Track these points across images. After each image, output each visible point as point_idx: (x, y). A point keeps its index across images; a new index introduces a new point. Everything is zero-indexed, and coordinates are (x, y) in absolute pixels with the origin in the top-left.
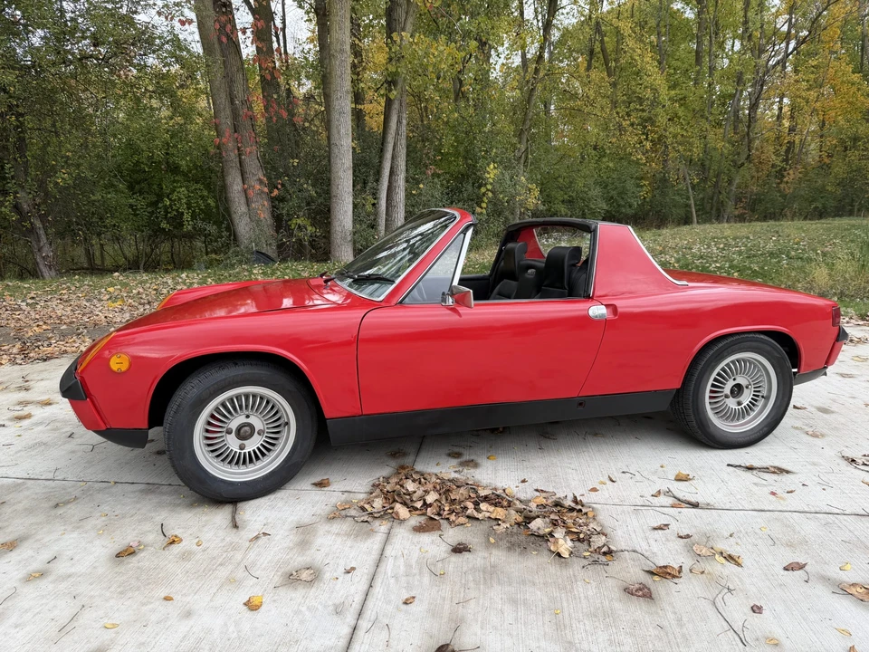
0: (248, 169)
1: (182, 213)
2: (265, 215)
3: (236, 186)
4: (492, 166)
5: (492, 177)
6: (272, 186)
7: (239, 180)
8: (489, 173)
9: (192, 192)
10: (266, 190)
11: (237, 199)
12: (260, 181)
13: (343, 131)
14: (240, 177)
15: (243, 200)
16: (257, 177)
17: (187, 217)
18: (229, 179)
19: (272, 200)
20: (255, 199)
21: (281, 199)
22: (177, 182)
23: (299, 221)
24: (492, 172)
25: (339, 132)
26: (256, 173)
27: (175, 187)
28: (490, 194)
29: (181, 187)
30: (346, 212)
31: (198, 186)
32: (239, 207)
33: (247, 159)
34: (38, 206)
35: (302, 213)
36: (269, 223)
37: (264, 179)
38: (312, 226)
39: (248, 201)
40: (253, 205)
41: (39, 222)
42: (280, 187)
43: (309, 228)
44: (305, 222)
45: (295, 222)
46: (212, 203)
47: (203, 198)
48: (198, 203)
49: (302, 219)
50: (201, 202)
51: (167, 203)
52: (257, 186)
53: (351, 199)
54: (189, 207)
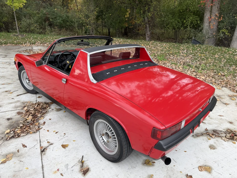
0: (213, 11)
1: (187, 25)
2: (215, 28)
3: (207, 16)
6: (220, 17)
10: (217, 19)
11: (206, 22)
12: (216, 15)
14: (209, 14)
15: (208, 22)
16: (215, 14)
17: (189, 27)
18: (205, 15)
19: (219, 22)
21: (222, 22)
22: (190, 15)
23: (223, 31)
26: (216, 12)
27: (189, 17)
29: (191, 17)
32: (206, 25)
33: (214, 8)
34: (149, 21)
35: (226, 28)
36: (215, 30)
37: (217, 15)
38: (228, 33)
39: (210, 22)
40: (210, 24)
41: (148, 26)
42: (222, 17)
43: (226, 33)
44: (225, 31)
45: (222, 31)
46: (199, 22)
47: (197, 20)
48: (195, 22)
49: (225, 30)
50: (196, 22)
51: (185, 21)
52: (213, 17)
54: (191, 23)
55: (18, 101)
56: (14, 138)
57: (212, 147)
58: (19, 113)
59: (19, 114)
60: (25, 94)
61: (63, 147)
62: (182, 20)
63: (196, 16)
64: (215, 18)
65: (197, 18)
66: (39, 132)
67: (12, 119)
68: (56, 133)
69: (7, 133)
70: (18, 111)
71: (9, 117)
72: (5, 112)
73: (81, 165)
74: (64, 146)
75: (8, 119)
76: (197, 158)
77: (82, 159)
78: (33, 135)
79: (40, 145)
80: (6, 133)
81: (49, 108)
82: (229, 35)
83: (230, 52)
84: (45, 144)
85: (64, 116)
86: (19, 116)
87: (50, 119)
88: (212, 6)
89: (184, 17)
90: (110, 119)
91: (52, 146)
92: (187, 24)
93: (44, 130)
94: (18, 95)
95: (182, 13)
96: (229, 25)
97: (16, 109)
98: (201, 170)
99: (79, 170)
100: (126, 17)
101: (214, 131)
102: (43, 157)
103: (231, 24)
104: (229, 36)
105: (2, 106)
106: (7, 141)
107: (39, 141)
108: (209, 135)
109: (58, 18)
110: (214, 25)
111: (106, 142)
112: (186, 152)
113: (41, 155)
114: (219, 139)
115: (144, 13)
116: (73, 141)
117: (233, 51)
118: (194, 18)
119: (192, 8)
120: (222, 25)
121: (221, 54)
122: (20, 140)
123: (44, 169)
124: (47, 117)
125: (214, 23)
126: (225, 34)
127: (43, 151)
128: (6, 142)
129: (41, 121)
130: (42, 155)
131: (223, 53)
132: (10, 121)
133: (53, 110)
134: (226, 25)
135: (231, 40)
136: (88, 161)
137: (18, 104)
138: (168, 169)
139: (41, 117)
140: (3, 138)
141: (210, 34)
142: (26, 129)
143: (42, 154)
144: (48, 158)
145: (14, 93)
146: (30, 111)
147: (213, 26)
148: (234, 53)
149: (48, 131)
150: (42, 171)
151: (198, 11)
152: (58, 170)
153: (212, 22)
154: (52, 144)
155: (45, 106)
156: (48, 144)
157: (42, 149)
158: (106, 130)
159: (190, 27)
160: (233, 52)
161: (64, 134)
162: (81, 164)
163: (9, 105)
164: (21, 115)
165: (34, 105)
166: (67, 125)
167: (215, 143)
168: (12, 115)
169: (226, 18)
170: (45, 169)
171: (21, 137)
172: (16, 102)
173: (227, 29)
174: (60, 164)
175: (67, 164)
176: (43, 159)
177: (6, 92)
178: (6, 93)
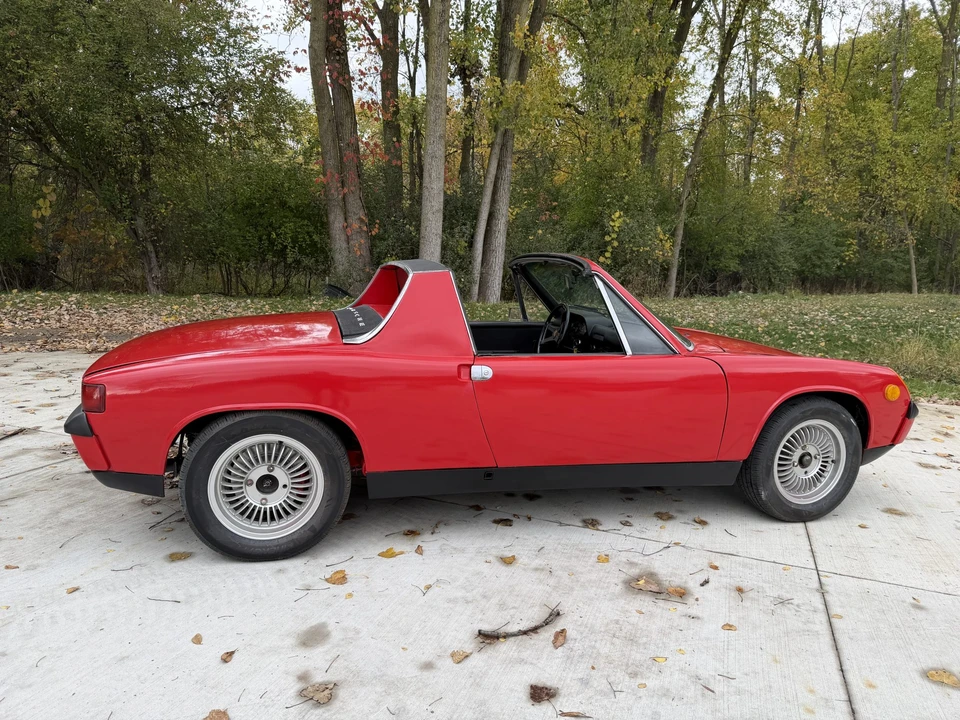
0: (349, 207)
1: (286, 247)
2: (365, 253)
3: (337, 222)
4: (617, 214)
5: (617, 225)
6: (371, 225)
7: (341, 218)
8: (613, 221)
9: (299, 228)
10: (365, 228)
11: (337, 236)
12: (362, 221)
14: (342, 216)
15: (343, 237)
16: (357, 217)
17: (290, 251)
18: (332, 217)
19: (373, 239)
20: (354, 237)
21: (380, 237)
22: (286, 217)
24: (617, 220)
25: (430, 176)
26: (357, 211)
27: (284, 222)
28: (616, 244)
29: (289, 222)
30: (432, 253)
31: (306, 222)
32: (339, 243)
33: (350, 199)
36: (366, 260)
37: (364, 218)
39: (348, 240)
40: (351, 243)
41: (150, 248)
42: (377, 226)
46: (316, 238)
47: (308, 233)
48: (304, 238)
50: (307, 237)
51: (274, 236)
52: (356, 225)
53: (439, 241)
54: (295, 241)
62: (265, 231)
63: (303, 218)
64: (360, 227)
65: (307, 225)
88: (345, 195)
92: (282, 244)
100: (34, 216)
103: (404, 243)
110: (360, 243)
118: (298, 225)
120: (382, 246)
147: (359, 249)
151: (306, 207)
159: (295, 253)
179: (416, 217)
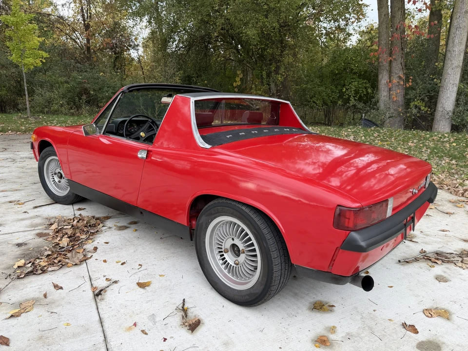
0: (393, 70)
1: (350, 97)
2: (400, 99)
3: (383, 79)
6: (407, 80)
7: (386, 77)
9: (361, 84)
10: (402, 83)
11: (383, 89)
12: (400, 78)
13: (457, 41)
14: (388, 75)
15: (386, 89)
16: (398, 75)
17: (352, 99)
18: (380, 77)
19: (407, 89)
21: (412, 88)
22: (353, 78)
23: (416, 103)
25: (453, 42)
26: (398, 71)
27: (353, 82)
29: (355, 82)
30: (448, 97)
32: (383, 94)
33: (394, 64)
34: (277, 91)
35: (420, 98)
36: (401, 103)
37: (402, 76)
38: (425, 107)
39: (390, 90)
40: (391, 92)
42: (410, 81)
43: (422, 108)
44: (420, 104)
45: (413, 103)
46: (370, 91)
47: (366, 88)
48: (362, 90)
49: (419, 101)
50: (364, 90)
51: (344, 90)
52: (395, 80)
53: (455, 89)
54: (356, 92)
55: (37, 216)
56: (34, 274)
57: (440, 279)
58: (40, 235)
59: (41, 237)
60: (50, 206)
61: (140, 287)
62: (339, 87)
63: (364, 79)
64: (399, 82)
65: (366, 83)
66: (85, 264)
67: (26, 244)
68: (122, 264)
69: (19, 267)
70: (38, 231)
71: (20, 241)
72: (11, 233)
73: (184, 314)
74: (142, 285)
75: (19, 245)
76: (417, 296)
77: (184, 304)
78: (76, 269)
79: (92, 284)
80: (16, 267)
81: (101, 225)
82: (427, 110)
83: (435, 138)
84: (101, 284)
85: (135, 237)
86: (41, 239)
87: (107, 243)
88: (391, 61)
89: (342, 82)
90: (243, 210)
91: (115, 285)
92: (348, 95)
93: (97, 259)
94: (36, 207)
95: (338, 76)
96: (425, 94)
97: (33, 229)
98: (430, 315)
99: (180, 323)
100: (234, 85)
101: (437, 254)
102: (99, 304)
103: (429, 92)
104: (428, 112)
105: (4, 224)
106: (21, 279)
107: (87, 279)
108: (430, 260)
109: (106, 89)
110: (398, 95)
111: (233, 265)
112: (391, 287)
113: (96, 302)
114: (452, 266)
115: (269, 75)
116: (160, 276)
117: (440, 136)
118: (360, 83)
119: (355, 66)
120: (412, 94)
121: (419, 141)
122: (47, 277)
123: (104, 324)
124: (98, 239)
125: (398, 91)
126: (420, 109)
127: (98, 294)
128: (18, 282)
129: (89, 246)
130: (98, 301)
131: (421, 140)
132: (23, 247)
133: (110, 228)
134: (421, 93)
135: (433, 120)
136: (197, 308)
137: (38, 221)
138: (364, 315)
139: (87, 239)
140: (10, 275)
141: (392, 111)
142: (58, 259)
143: (97, 299)
144: (111, 306)
145: (26, 204)
146: (64, 230)
147: (396, 97)
148: (442, 140)
149: (105, 261)
150: (101, 329)
151: (366, 72)
152: (135, 325)
153: (394, 89)
154: (116, 282)
155: (93, 222)
156: (109, 282)
157: (96, 292)
158: (233, 239)
159: (355, 100)
160: (441, 138)
161: (140, 265)
162: (182, 313)
163: (18, 223)
164: (44, 238)
165: (72, 221)
166: (143, 251)
167: (445, 272)
168: (27, 238)
169: (419, 81)
170: (106, 325)
171: (49, 273)
172: (31, 218)
173: (423, 100)
174: (137, 314)
175: (153, 314)
176: (100, 307)
177: (10, 202)
178: (11, 204)
179: (439, 73)
